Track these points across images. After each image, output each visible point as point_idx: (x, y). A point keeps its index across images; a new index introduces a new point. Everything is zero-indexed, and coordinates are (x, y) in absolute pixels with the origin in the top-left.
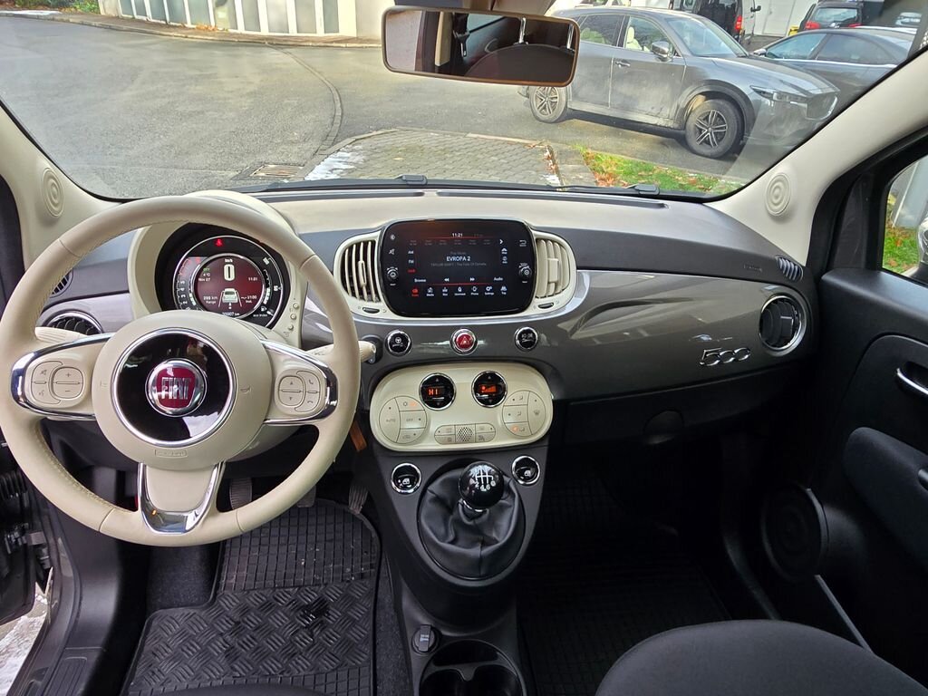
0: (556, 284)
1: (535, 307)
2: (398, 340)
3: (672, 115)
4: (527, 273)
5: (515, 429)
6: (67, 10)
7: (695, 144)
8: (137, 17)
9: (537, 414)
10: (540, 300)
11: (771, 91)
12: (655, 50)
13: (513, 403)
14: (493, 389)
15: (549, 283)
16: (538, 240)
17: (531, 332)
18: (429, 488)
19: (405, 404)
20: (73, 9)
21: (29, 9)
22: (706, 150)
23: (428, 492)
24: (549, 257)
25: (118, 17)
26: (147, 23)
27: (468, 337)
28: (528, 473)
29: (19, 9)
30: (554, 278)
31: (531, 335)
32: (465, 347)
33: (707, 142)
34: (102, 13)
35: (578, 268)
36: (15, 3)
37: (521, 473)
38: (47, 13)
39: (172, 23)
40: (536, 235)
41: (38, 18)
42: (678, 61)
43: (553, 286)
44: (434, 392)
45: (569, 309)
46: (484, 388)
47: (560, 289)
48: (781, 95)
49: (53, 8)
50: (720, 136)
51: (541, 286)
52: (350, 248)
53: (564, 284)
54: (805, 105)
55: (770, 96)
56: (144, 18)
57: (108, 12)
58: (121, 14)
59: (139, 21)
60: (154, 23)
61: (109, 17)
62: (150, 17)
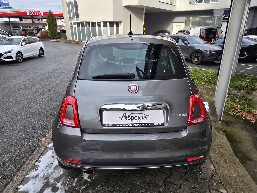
3: (189, 56)
6: (60, 39)
7: (194, 62)
8: (75, 40)
11: (208, 50)
12: (185, 43)
21: (51, 39)
22: (196, 63)
26: (77, 42)
29: (49, 40)
33: (196, 61)
34: (67, 40)
38: (55, 40)
42: (189, 45)
48: (210, 51)
49: (56, 39)
50: (198, 60)
54: (215, 53)
55: (207, 51)
56: (77, 41)
57: (69, 39)
58: (71, 40)
59: (75, 41)
60: (79, 42)
61: (69, 41)
62: (78, 40)
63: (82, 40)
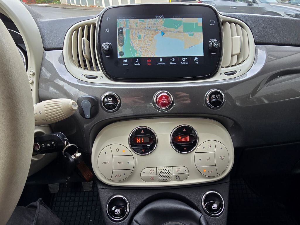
0: (239, 56)
1: (221, 74)
2: (110, 100)
4: (216, 45)
5: (205, 171)
6: (51, 4)
8: (72, 4)
9: (222, 159)
10: (225, 69)
11: (293, 14)
13: (204, 150)
14: (187, 139)
15: (232, 56)
16: (224, 22)
17: (218, 93)
18: (135, 218)
19: (117, 150)
20: (53, 3)
21: (40, 4)
23: (134, 221)
24: (232, 36)
25: (66, 5)
27: (167, 97)
28: (215, 206)
29: (37, 4)
30: (237, 51)
31: (219, 96)
32: (164, 105)
34: (61, 3)
35: (256, 44)
36: (36, 2)
37: (209, 207)
39: (82, 6)
40: (222, 18)
41: (42, 6)
43: (235, 57)
44: (141, 140)
45: (249, 75)
46: (180, 138)
47: (241, 60)
49: (47, 3)
51: (227, 57)
52: (77, 30)
53: (244, 57)
57: (63, 3)
58: (67, 4)
59: (73, 6)
60: (77, 6)
61: (64, 5)
62: (75, 4)
63: (81, 4)
